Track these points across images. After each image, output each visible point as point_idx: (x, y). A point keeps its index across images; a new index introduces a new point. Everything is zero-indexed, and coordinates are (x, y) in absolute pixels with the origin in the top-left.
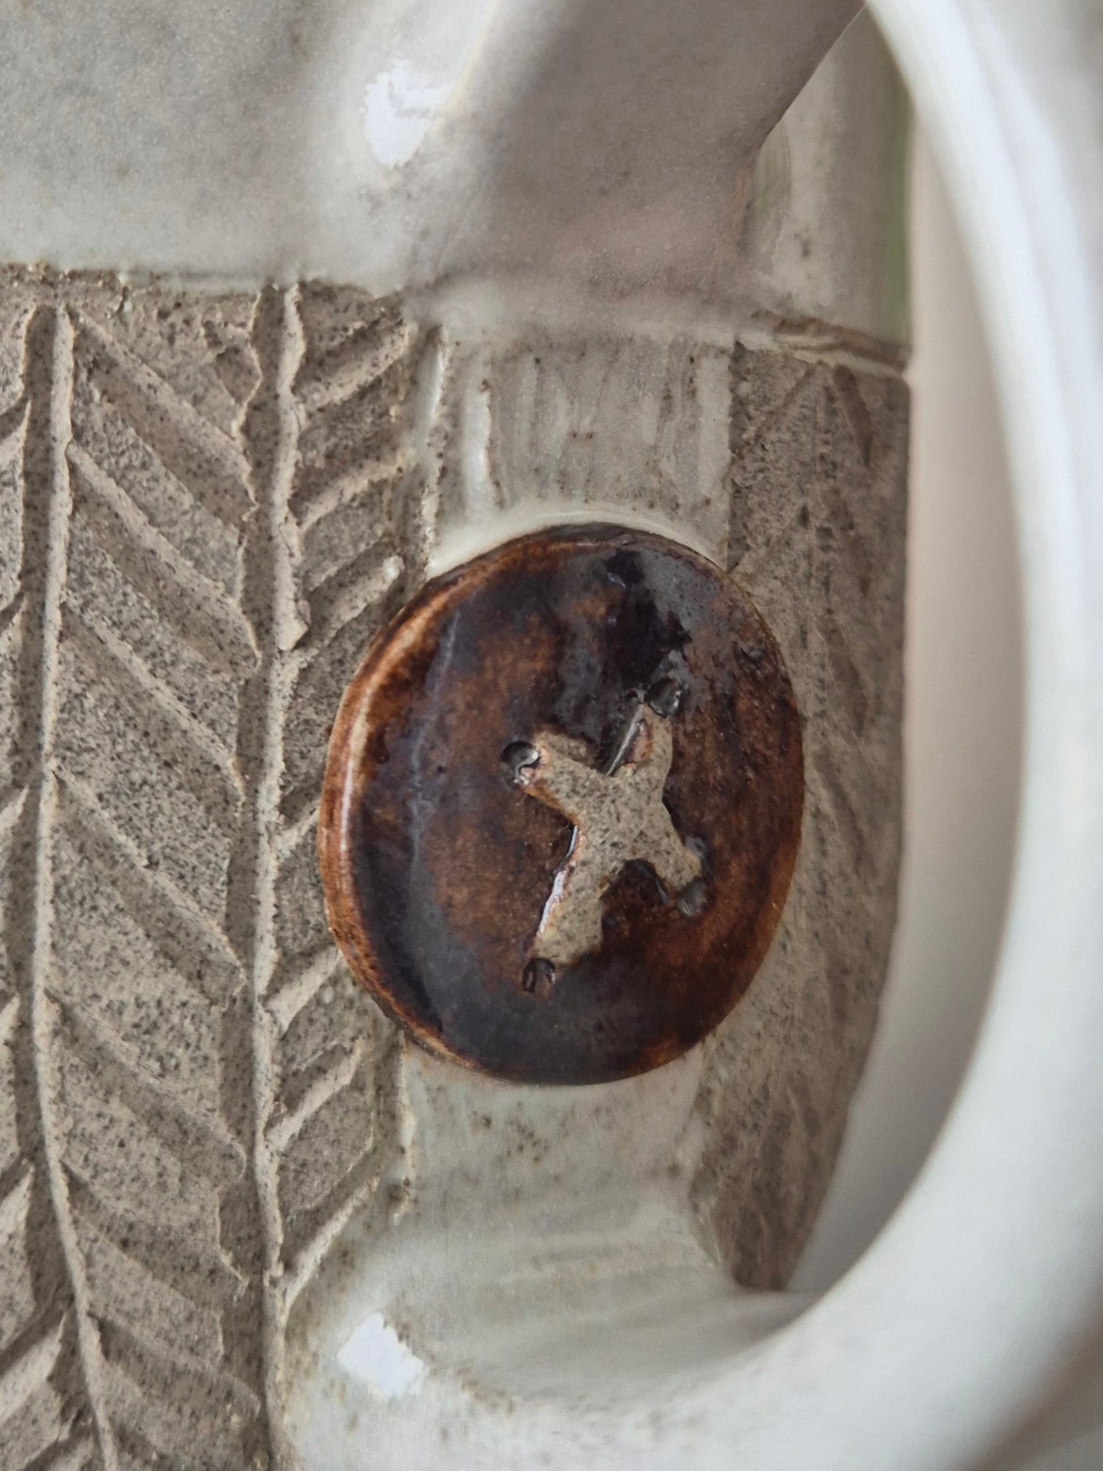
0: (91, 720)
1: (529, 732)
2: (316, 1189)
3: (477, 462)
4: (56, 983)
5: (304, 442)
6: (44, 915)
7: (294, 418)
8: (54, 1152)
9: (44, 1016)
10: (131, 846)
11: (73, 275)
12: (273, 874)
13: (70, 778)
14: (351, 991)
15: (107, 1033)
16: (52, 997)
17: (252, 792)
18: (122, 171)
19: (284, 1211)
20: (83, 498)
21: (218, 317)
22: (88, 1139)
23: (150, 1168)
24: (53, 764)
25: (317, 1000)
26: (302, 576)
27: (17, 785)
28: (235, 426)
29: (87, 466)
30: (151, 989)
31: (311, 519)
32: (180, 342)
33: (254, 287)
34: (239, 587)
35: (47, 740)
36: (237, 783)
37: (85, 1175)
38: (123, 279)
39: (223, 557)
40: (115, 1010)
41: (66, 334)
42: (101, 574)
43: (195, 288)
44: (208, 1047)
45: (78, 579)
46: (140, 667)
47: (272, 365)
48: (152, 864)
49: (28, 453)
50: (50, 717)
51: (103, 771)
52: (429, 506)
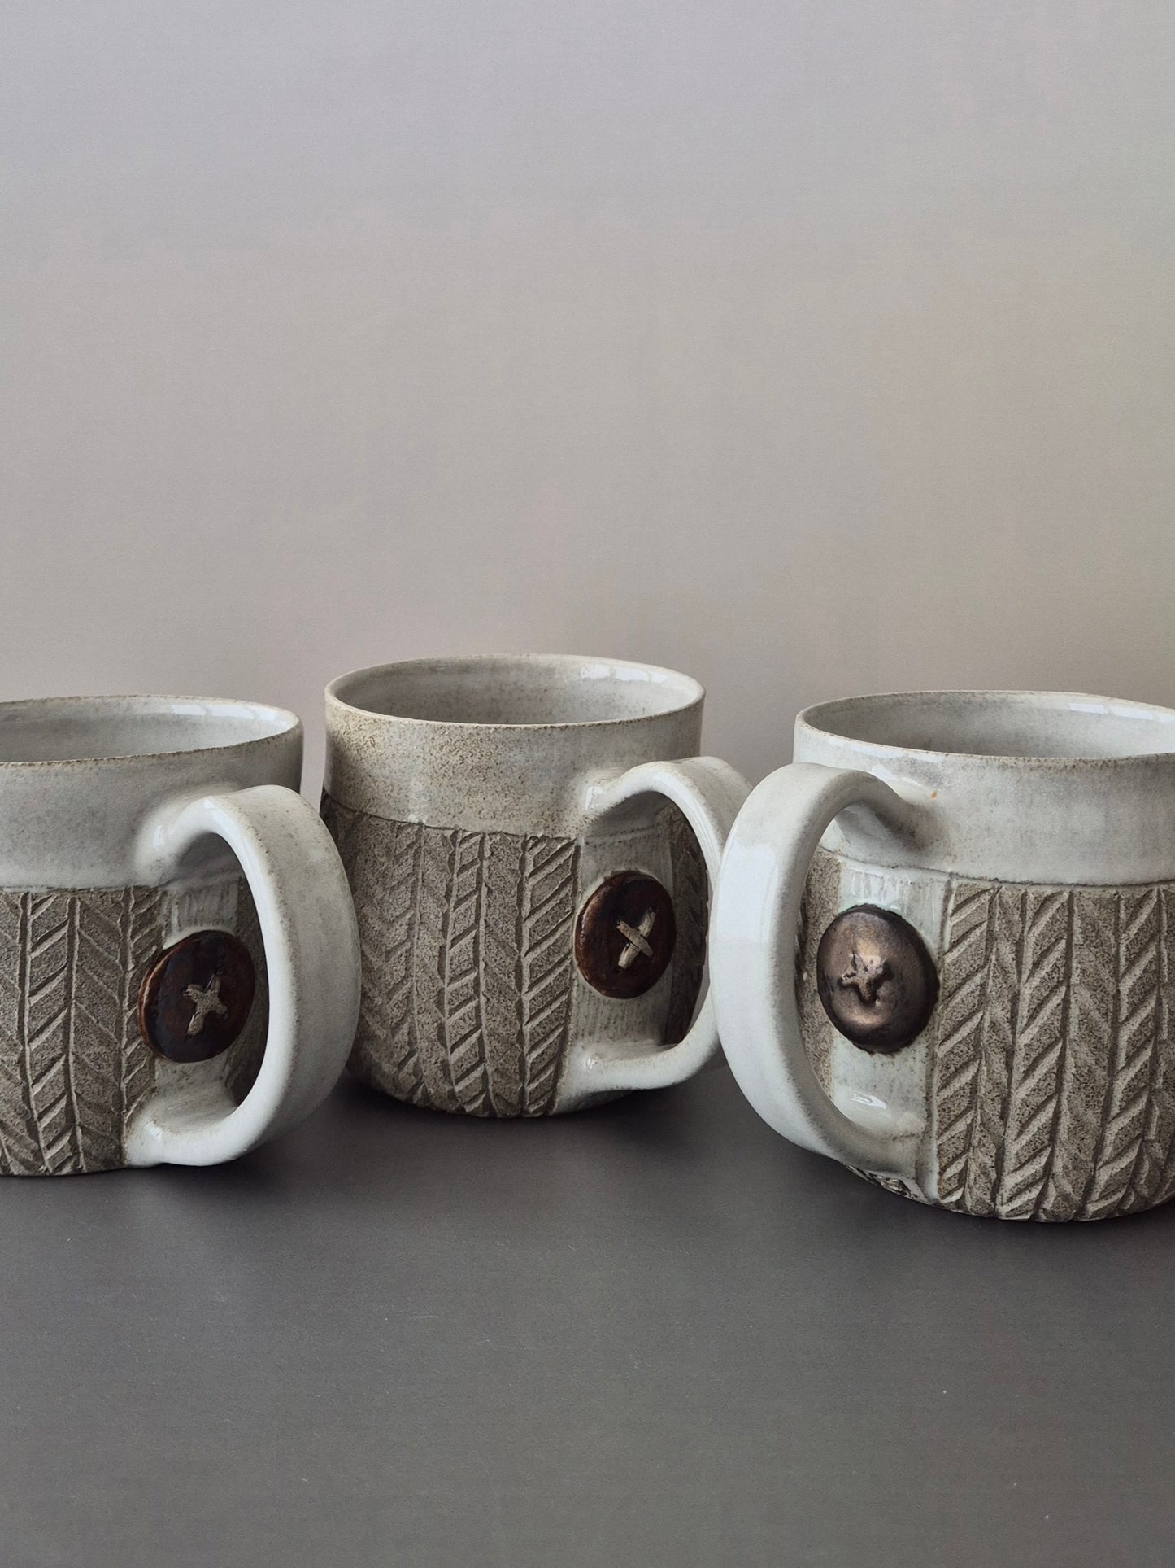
0: (83, 991)
1: (187, 985)
2: (135, 1091)
3: (175, 921)
4: (75, 1051)
5: (134, 923)
6: (72, 1035)
7: (132, 918)
8: (73, 1088)
9: (71, 1058)
10: (93, 1018)
11: (80, 890)
12: (126, 1022)
13: (78, 1004)
14: (144, 1046)
15: (87, 1060)
16: (73, 1053)
17: (121, 1003)
18: (92, 866)
19: (127, 1097)
20: (82, 940)
21: (114, 896)
22: (81, 1085)
23: (96, 1090)
24: (74, 1001)
25: (136, 1048)
26: (133, 953)
27: (66, 1007)
28: (118, 921)
29: (83, 932)
30: (97, 1050)
31: (136, 940)
32: (105, 903)
33: (123, 888)
34: (118, 957)
35: (73, 996)
36: (118, 1001)
37: (81, 1093)
38: (92, 890)
39: (115, 951)
40: (89, 1055)
41: (79, 903)
42: (86, 957)
43: (108, 890)
44: (111, 1062)
45: (80, 959)
46: (95, 977)
47: (127, 905)
48: (98, 1022)
49: (69, 931)
50: (74, 991)
51: (86, 1003)
52: (163, 933)
